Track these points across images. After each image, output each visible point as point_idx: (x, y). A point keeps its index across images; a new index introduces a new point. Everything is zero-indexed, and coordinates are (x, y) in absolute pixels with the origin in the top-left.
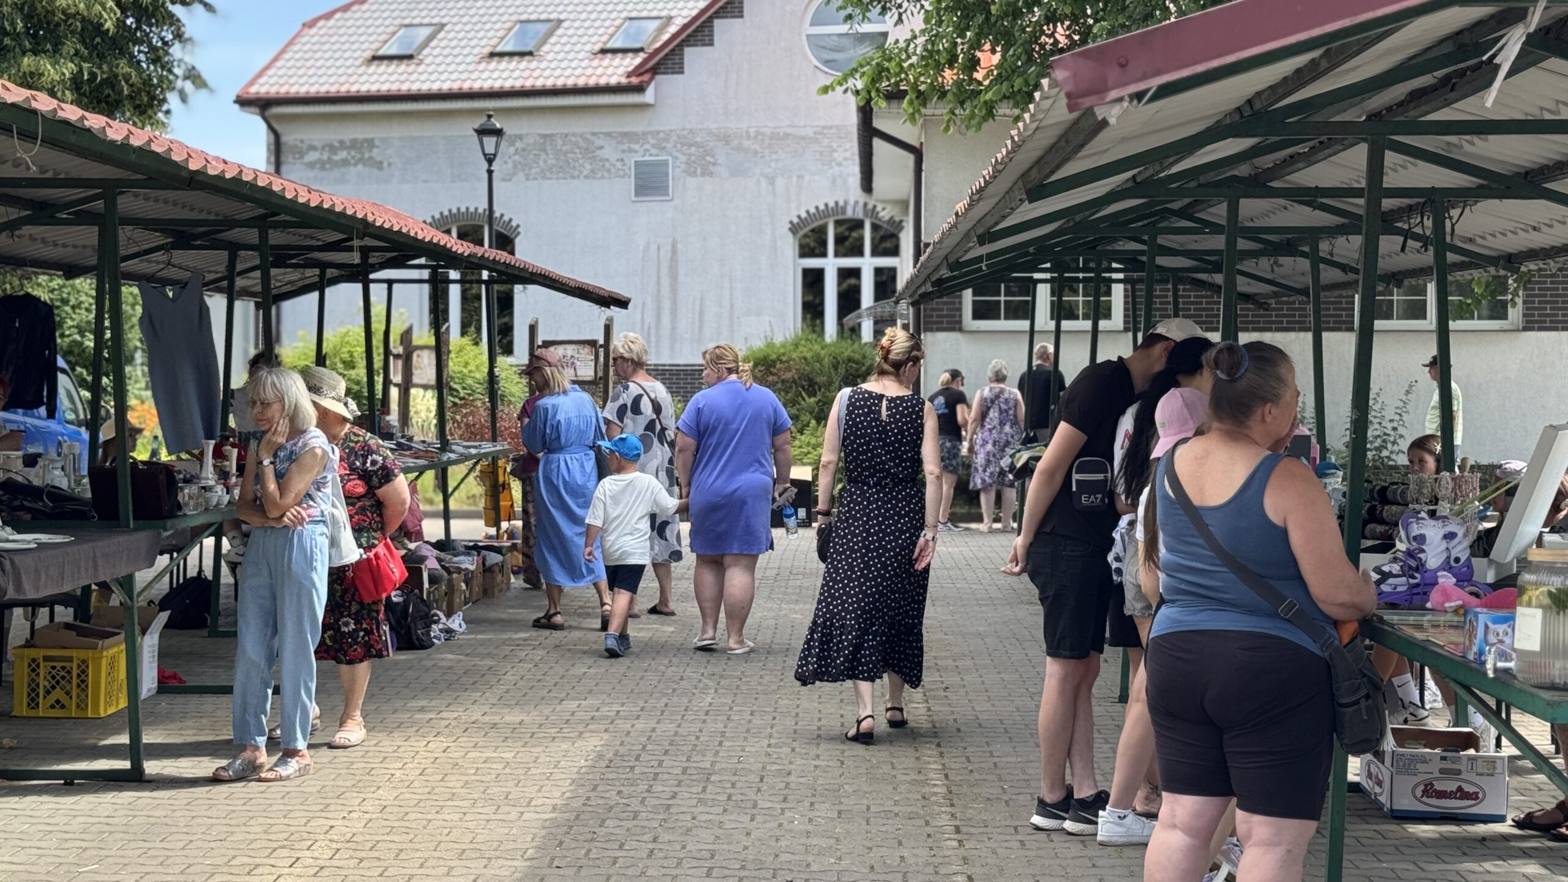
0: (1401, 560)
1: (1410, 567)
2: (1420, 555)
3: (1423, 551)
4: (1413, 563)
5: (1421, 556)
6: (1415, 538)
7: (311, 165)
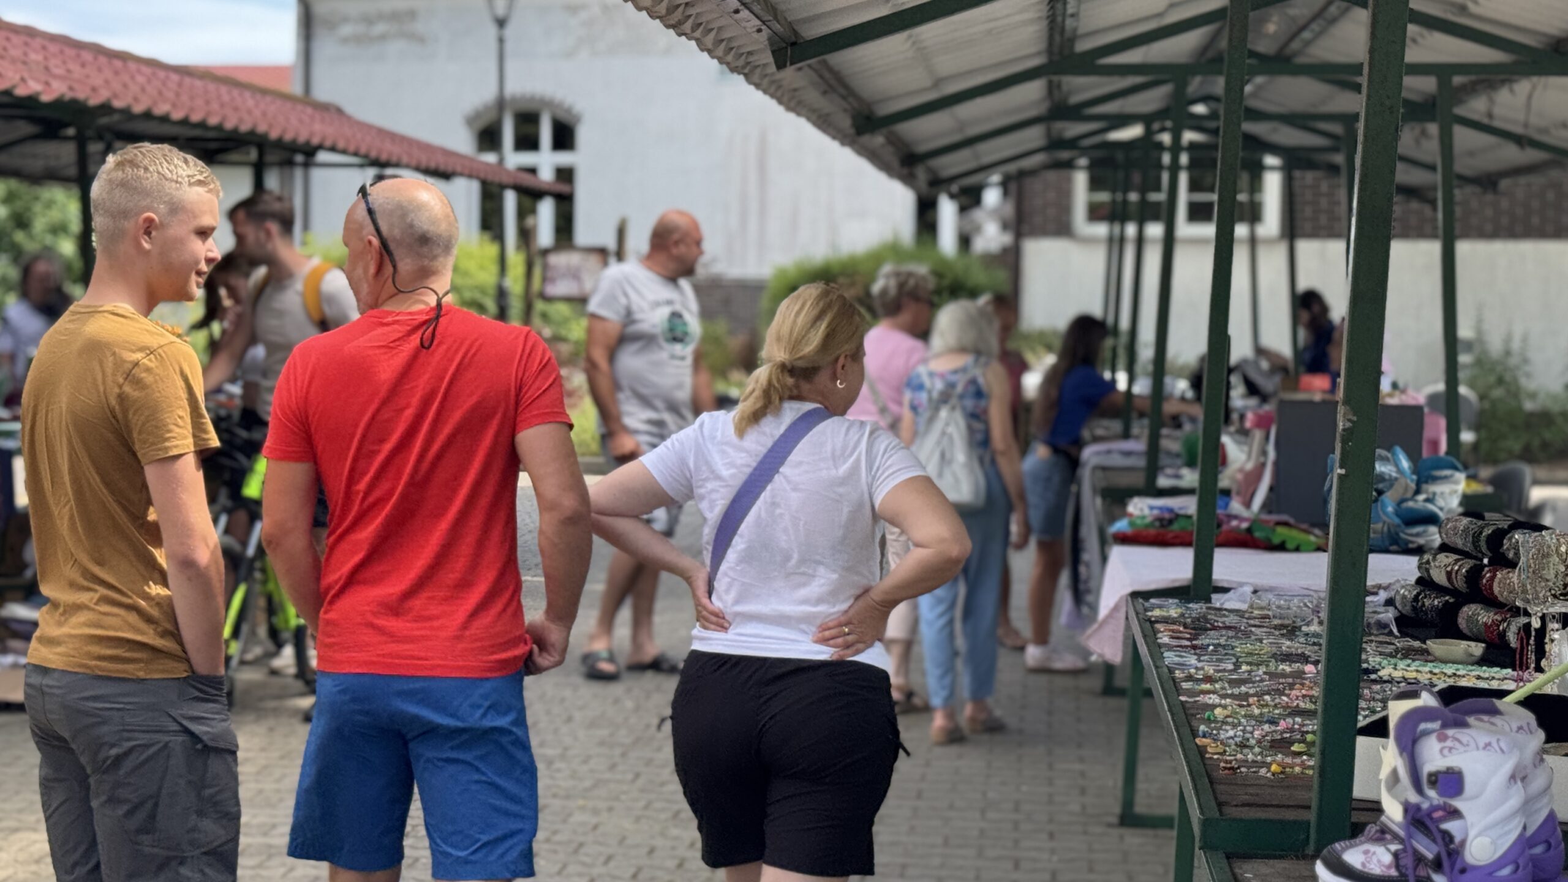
0: (1396, 837)
1: (1419, 859)
2: (1448, 826)
3: (1455, 814)
4: (1428, 850)
5: (1451, 826)
6: (1435, 779)
7: (345, 41)
